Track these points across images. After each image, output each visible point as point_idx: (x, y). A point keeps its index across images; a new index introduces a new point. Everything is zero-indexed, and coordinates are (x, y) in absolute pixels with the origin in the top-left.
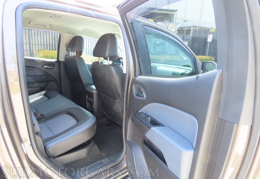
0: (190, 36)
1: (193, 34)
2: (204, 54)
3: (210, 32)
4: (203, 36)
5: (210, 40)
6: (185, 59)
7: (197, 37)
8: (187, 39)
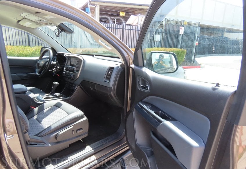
0: (162, 28)
1: (165, 27)
2: (177, 47)
3: (182, 24)
4: (175, 28)
5: (182, 32)
6: (110, 48)
7: (170, 30)
8: (160, 32)
